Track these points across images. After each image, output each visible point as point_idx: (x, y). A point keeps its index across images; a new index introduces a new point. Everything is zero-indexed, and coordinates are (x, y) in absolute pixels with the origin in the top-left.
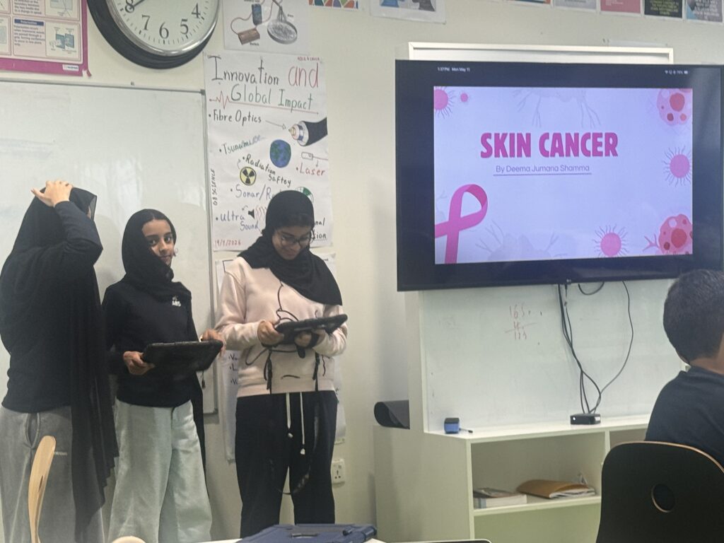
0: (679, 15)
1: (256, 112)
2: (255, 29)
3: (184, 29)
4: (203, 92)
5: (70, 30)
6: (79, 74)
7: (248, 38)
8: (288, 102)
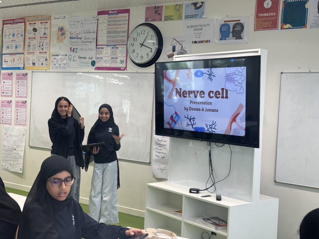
2: (173, 53)
3: (147, 56)
4: (154, 73)
5: (123, 59)
7: (170, 56)
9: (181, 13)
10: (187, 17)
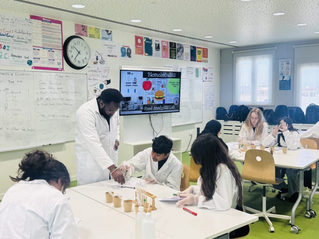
0: (175, 59)
1: (97, 78)
2: (97, 61)
3: (83, 62)
4: (86, 74)
5: (60, 61)
6: (62, 71)
7: (95, 63)
8: (103, 76)
9: (99, 35)
10: (103, 38)
